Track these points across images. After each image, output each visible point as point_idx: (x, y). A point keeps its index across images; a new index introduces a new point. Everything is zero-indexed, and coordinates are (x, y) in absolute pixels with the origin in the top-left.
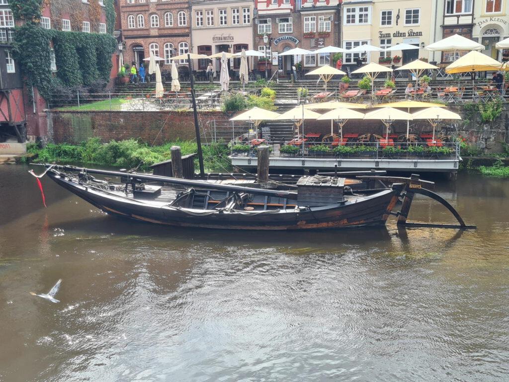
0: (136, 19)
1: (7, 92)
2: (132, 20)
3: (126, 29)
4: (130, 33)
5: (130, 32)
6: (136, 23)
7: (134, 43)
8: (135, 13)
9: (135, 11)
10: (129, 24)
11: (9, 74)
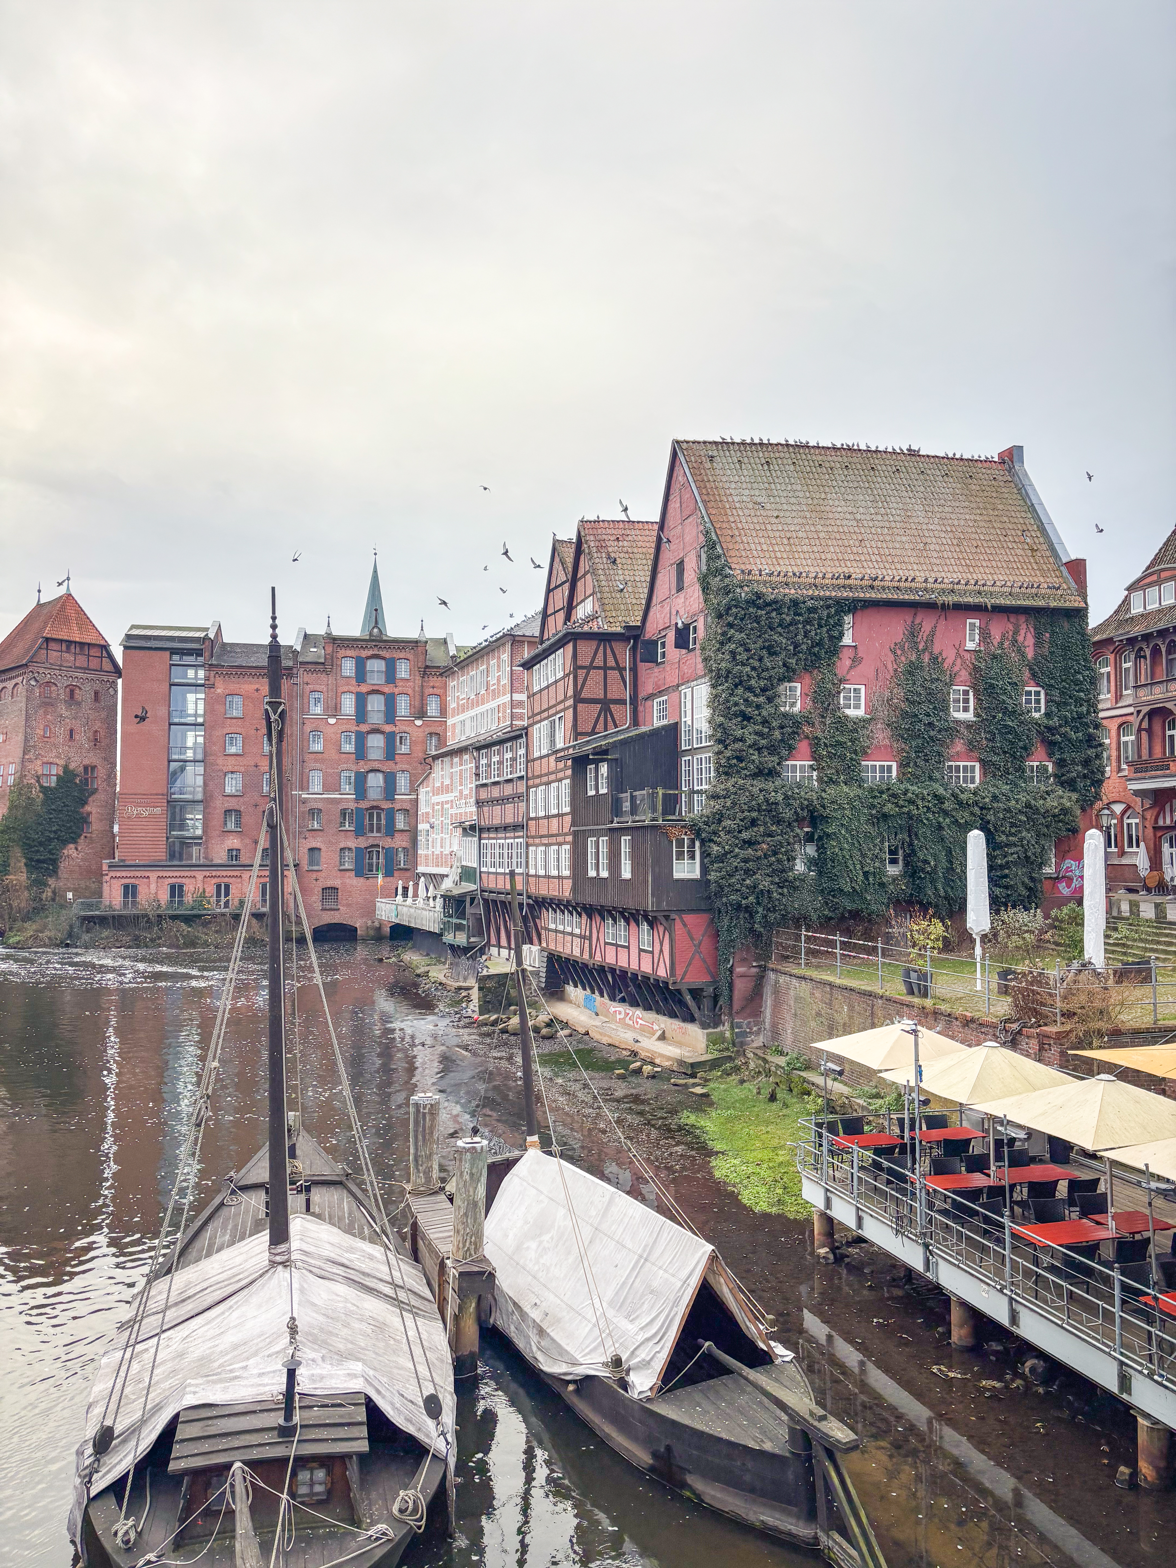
1: (667, 918)
11: (677, 880)
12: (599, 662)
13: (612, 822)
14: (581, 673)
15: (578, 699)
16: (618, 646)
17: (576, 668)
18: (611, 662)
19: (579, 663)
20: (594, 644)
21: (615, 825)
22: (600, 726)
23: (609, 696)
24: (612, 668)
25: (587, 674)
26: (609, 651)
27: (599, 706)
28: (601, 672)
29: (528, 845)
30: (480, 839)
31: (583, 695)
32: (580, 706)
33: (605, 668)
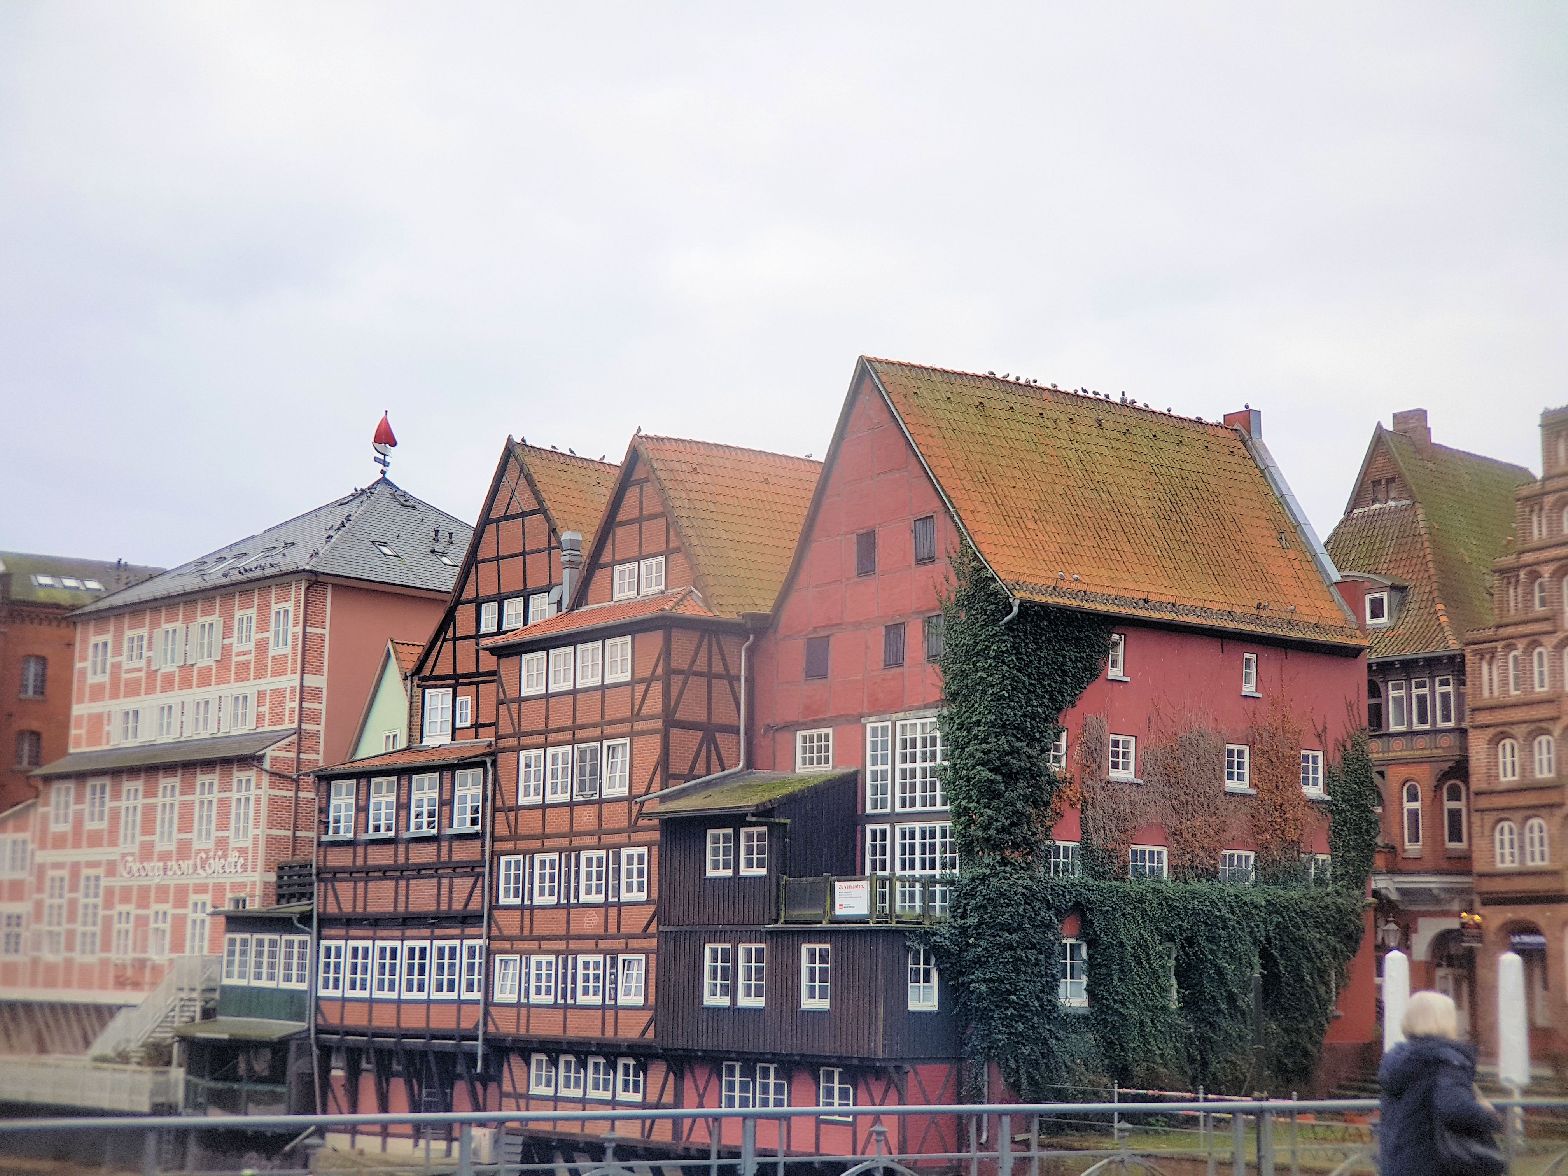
0: (1521, 835)
1: (898, 1068)
2: (1507, 837)
3: (1486, 869)
4: (1499, 886)
5: (1499, 881)
6: (1522, 848)
7: (1513, 922)
8: (1519, 815)
9: (1518, 808)
10: (1498, 850)
11: (915, 1014)
12: (701, 665)
13: (776, 922)
14: (676, 681)
15: (671, 722)
16: (728, 643)
17: (669, 672)
18: (717, 667)
19: (674, 665)
20: (695, 637)
21: (780, 925)
22: (701, 767)
23: (715, 720)
24: (719, 676)
25: (685, 683)
26: (715, 648)
27: (701, 733)
28: (705, 680)
29: (490, 953)
30: (320, 937)
31: (679, 716)
32: (674, 733)
33: (710, 676)
